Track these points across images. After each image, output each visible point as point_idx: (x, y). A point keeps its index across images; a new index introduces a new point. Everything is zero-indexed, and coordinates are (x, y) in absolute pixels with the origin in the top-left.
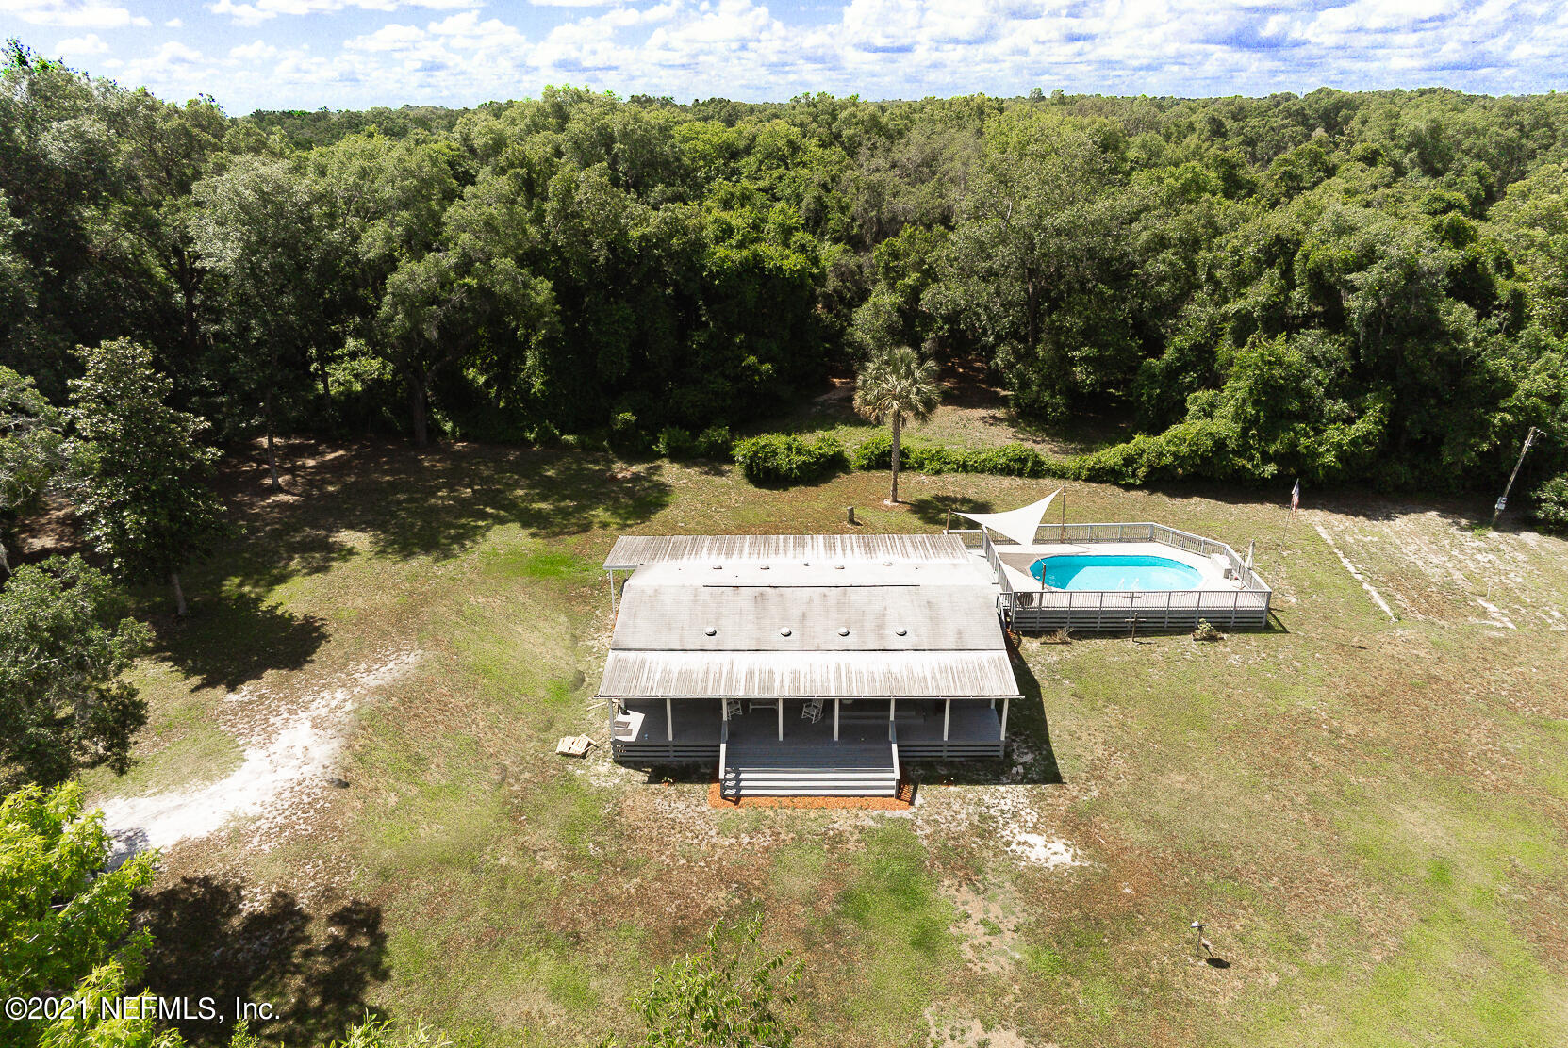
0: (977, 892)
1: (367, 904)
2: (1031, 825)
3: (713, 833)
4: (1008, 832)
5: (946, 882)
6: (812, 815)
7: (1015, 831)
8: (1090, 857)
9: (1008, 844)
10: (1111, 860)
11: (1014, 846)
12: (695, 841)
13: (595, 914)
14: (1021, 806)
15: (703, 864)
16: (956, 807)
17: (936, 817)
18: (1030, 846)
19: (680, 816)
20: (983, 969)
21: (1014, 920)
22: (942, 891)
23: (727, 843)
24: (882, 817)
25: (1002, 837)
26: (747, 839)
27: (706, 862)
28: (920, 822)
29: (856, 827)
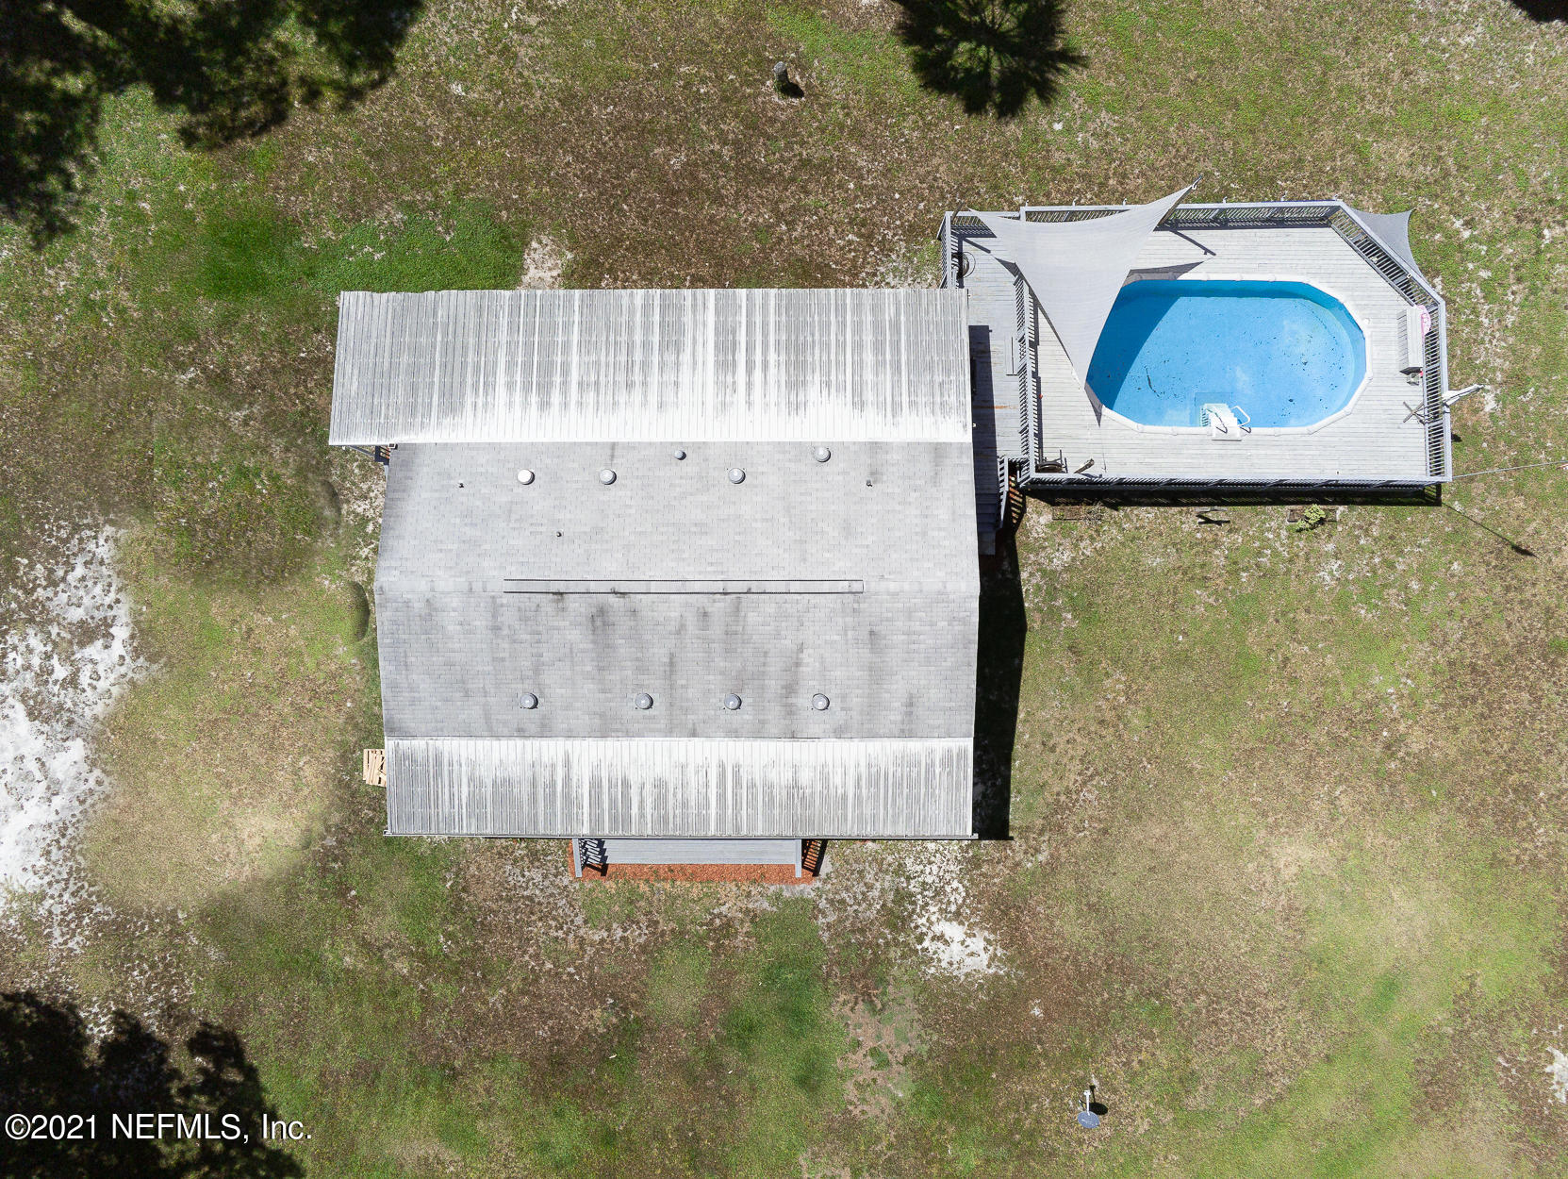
0: (874, 1011)
1: (220, 1027)
2: (953, 908)
3: (579, 921)
4: (924, 920)
5: (842, 998)
6: (695, 893)
7: (934, 918)
8: (1010, 960)
9: (920, 940)
10: (1030, 966)
11: (926, 944)
12: (560, 934)
13: (465, 1040)
14: (948, 876)
15: (572, 970)
16: (869, 878)
17: (844, 895)
18: (946, 943)
19: (537, 892)
20: (863, 1112)
21: (905, 1048)
22: (836, 1009)
23: (597, 938)
24: (778, 896)
25: (917, 927)
26: (619, 933)
27: (576, 968)
28: (823, 904)
29: (747, 911)
